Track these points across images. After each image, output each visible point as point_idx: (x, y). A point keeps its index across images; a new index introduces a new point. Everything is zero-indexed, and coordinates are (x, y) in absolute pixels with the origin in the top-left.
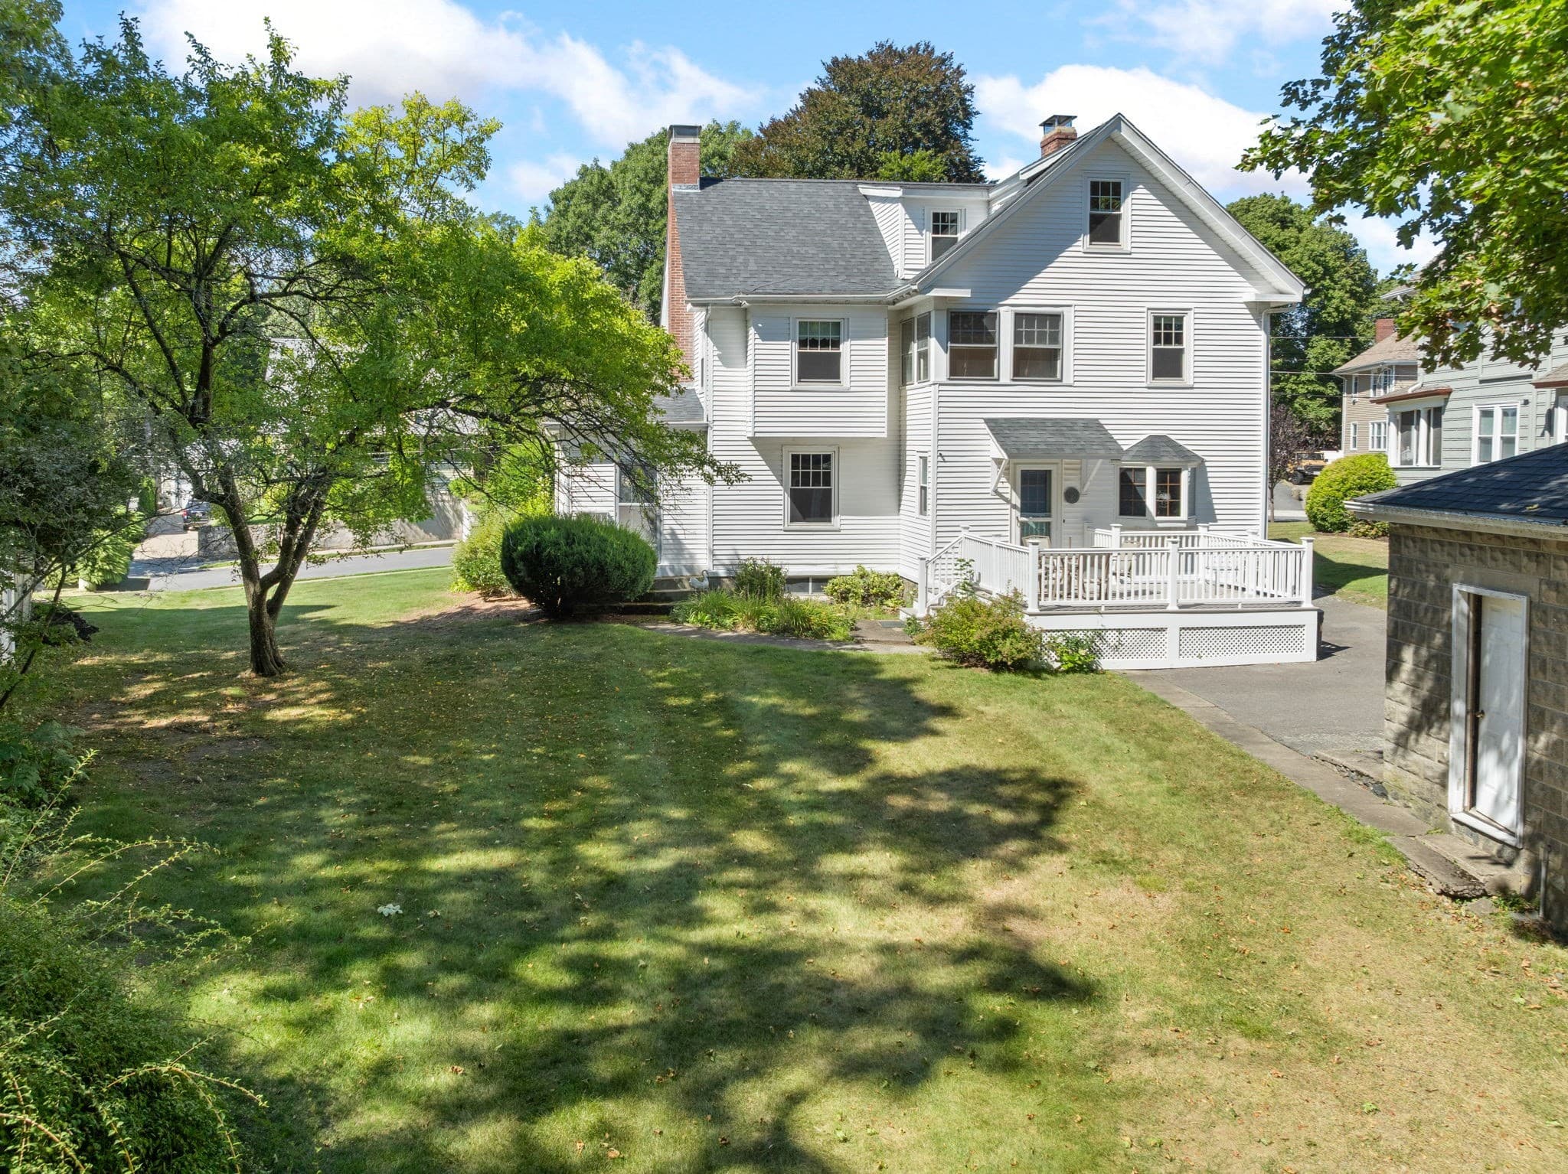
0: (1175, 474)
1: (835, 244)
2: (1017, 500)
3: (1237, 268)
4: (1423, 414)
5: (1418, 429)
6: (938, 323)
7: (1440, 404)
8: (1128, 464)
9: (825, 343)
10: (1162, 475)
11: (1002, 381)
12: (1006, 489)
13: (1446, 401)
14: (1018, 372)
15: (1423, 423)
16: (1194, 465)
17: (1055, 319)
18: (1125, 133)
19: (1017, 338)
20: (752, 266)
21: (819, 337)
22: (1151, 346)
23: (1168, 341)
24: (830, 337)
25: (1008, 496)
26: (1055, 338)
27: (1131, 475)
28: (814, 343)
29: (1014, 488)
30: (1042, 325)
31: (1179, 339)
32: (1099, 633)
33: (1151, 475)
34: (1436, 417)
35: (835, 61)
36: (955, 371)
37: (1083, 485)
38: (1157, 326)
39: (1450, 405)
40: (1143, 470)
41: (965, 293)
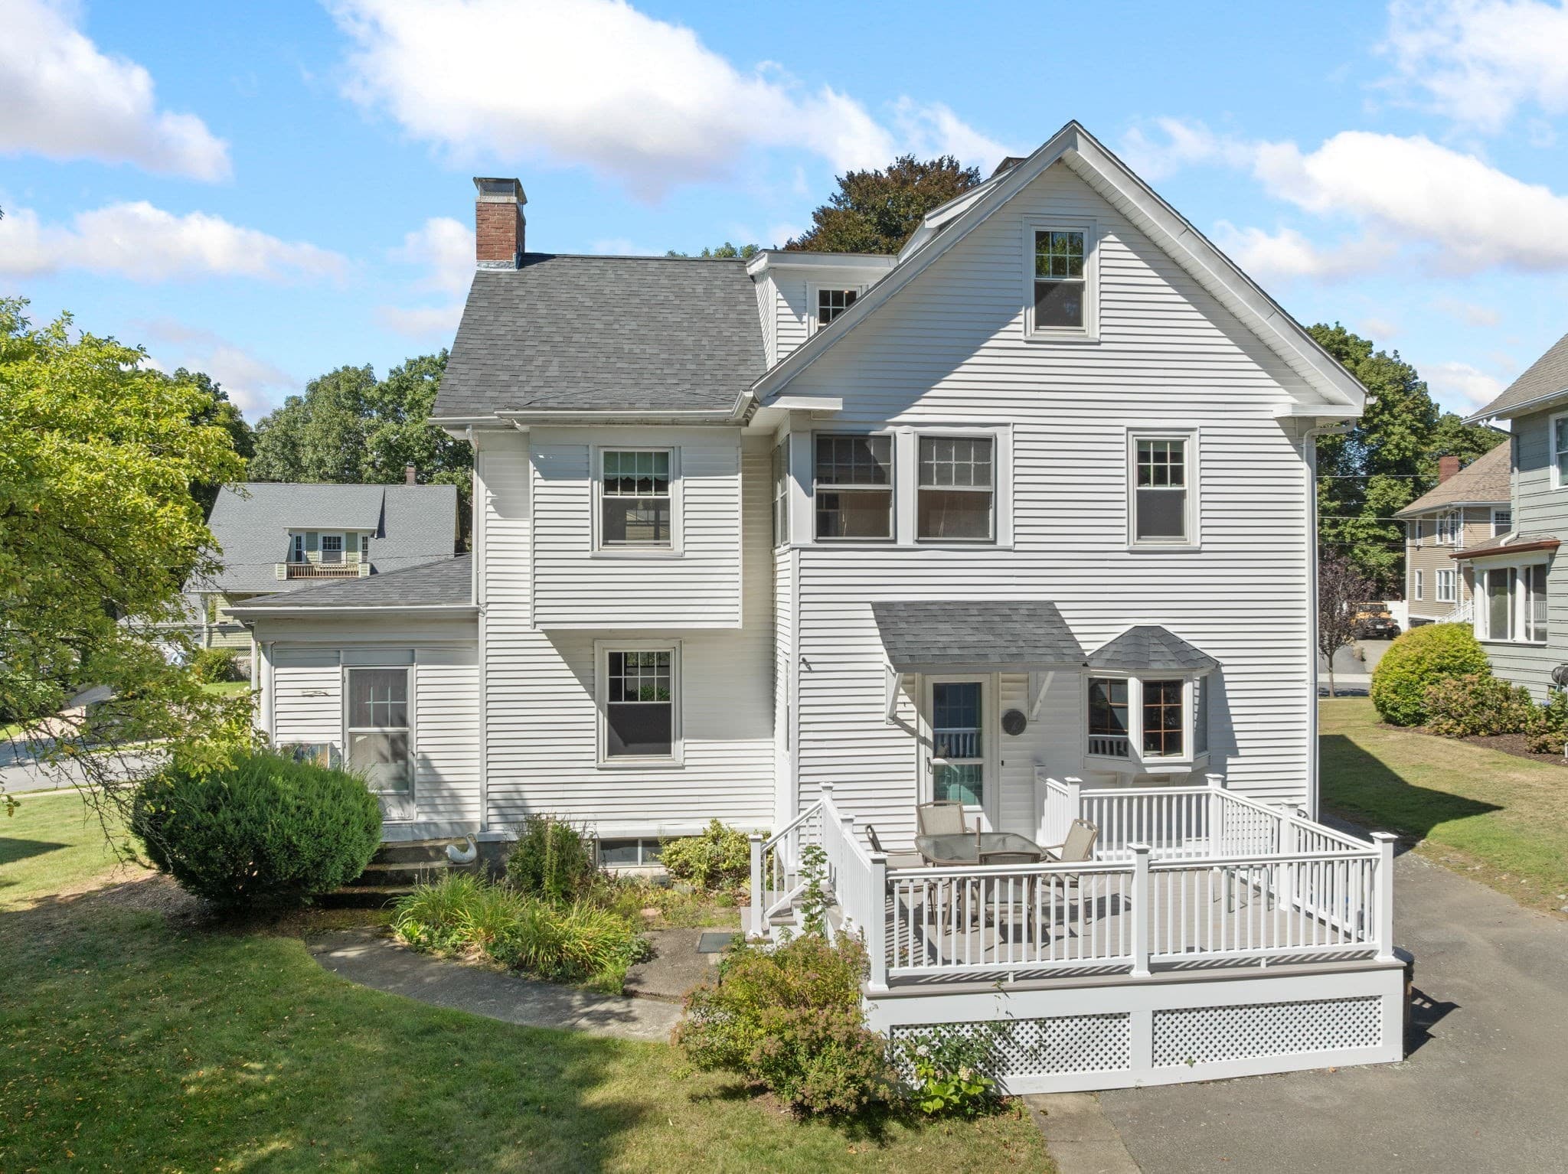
0: (1175, 687)
1: (689, 341)
2: (927, 731)
3: (1266, 367)
4: (1520, 573)
5: (1513, 592)
6: (801, 453)
7: (1545, 560)
8: (1099, 673)
9: (645, 485)
10: (1151, 690)
11: (900, 543)
12: (909, 712)
13: (1552, 557)
14: (926, 529)
15: (1520, 586)
16: (1204, 673)
17: (985, 445)
18: (1084, 152)
19: (924, 474)
20: (553, 371)
21: (637, 475)
22: (1134, 487)
23: (1160, 479)
24: (653, 475)
25: (913, 725)
26: (985, 474)
27: (1105, 689)
28: (628, 485)
29: (922, 711)
30: (963, 455)
31: (1178, 476)
32: (1001, 1028)
33: (1135, 690)
34: (1537, 579)
35: (851, 176)
36: (825, 526)
37: (1032, 706)
38: (1143, 456)
39: (1556, 563)
40: (1125, 682)
41: (835, 404)
